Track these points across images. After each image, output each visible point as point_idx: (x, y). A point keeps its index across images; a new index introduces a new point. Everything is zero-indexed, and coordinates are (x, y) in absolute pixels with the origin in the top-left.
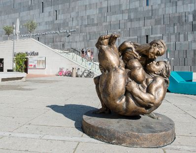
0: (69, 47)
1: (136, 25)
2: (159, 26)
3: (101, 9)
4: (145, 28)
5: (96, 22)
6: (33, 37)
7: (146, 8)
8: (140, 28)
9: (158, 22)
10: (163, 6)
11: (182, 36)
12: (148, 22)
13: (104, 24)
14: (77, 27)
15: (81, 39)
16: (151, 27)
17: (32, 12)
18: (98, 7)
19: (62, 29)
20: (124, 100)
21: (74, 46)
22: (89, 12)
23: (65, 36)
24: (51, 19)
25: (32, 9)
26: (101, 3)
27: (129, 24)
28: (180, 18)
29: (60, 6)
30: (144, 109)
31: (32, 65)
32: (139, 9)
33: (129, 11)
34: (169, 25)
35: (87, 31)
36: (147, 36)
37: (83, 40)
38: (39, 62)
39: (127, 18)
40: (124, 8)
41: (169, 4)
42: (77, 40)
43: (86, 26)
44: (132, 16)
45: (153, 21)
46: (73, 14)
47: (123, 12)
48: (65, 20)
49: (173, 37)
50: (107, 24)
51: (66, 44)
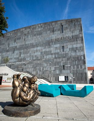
0: (25, 71)
1: (58, 60)
2: (69, 61)
3: (41, 53)
4: (63, 62)
5: (39, 58)
6: (7, 65)
7: (63, 53)
8: (60, 62)
9: (68, 59)
10: (70, 52)
11: (79, 66)
12: (64, 59)
13: (43, 59)
14: (30, 61)
15: (32, 67)
16: (65, 62)
17: (8, 53)
18: (41, 51)
19: (22, 61)
20: (18, 99)
21: (28, 70)
22: (36, 54)
23: (23, 65)
24: (17, 56)
25: (9, 52)
26: (42, 50)
27: (55, 60)
28: (78, 58)
29: (22, 50)
30: (25, 102)
31: (4, 80)
32: (60, 53)
33: (55, 54)
34: (73, 61)
35: (35, 63)
36: (64, 66)
37: (33, 67)
38: (8, 79)
39: (54, 57)
40: (52, 52)
41: (72, 51)
42: (30, 67)
43: (34, 60)
44: (57, 56)
45: (66, 58)
46: (28, 54)
47: (52, 54)
48: (24, 57)
49: (75, 66)
50: (45, 59)
51: (24, 69)
